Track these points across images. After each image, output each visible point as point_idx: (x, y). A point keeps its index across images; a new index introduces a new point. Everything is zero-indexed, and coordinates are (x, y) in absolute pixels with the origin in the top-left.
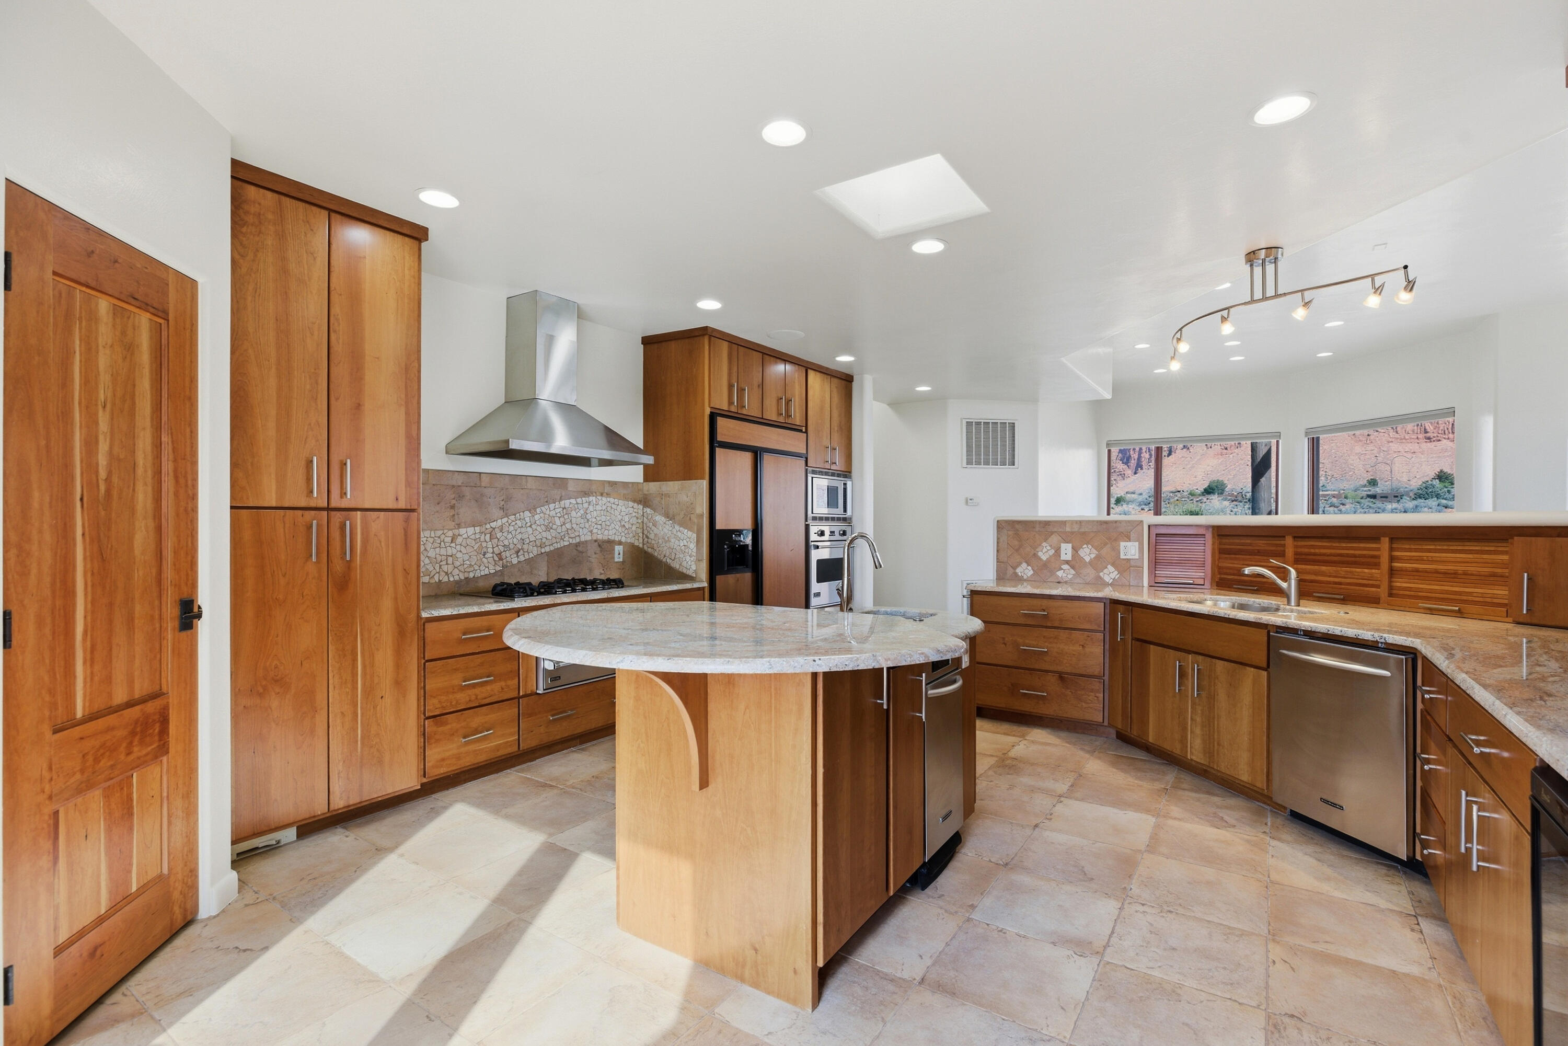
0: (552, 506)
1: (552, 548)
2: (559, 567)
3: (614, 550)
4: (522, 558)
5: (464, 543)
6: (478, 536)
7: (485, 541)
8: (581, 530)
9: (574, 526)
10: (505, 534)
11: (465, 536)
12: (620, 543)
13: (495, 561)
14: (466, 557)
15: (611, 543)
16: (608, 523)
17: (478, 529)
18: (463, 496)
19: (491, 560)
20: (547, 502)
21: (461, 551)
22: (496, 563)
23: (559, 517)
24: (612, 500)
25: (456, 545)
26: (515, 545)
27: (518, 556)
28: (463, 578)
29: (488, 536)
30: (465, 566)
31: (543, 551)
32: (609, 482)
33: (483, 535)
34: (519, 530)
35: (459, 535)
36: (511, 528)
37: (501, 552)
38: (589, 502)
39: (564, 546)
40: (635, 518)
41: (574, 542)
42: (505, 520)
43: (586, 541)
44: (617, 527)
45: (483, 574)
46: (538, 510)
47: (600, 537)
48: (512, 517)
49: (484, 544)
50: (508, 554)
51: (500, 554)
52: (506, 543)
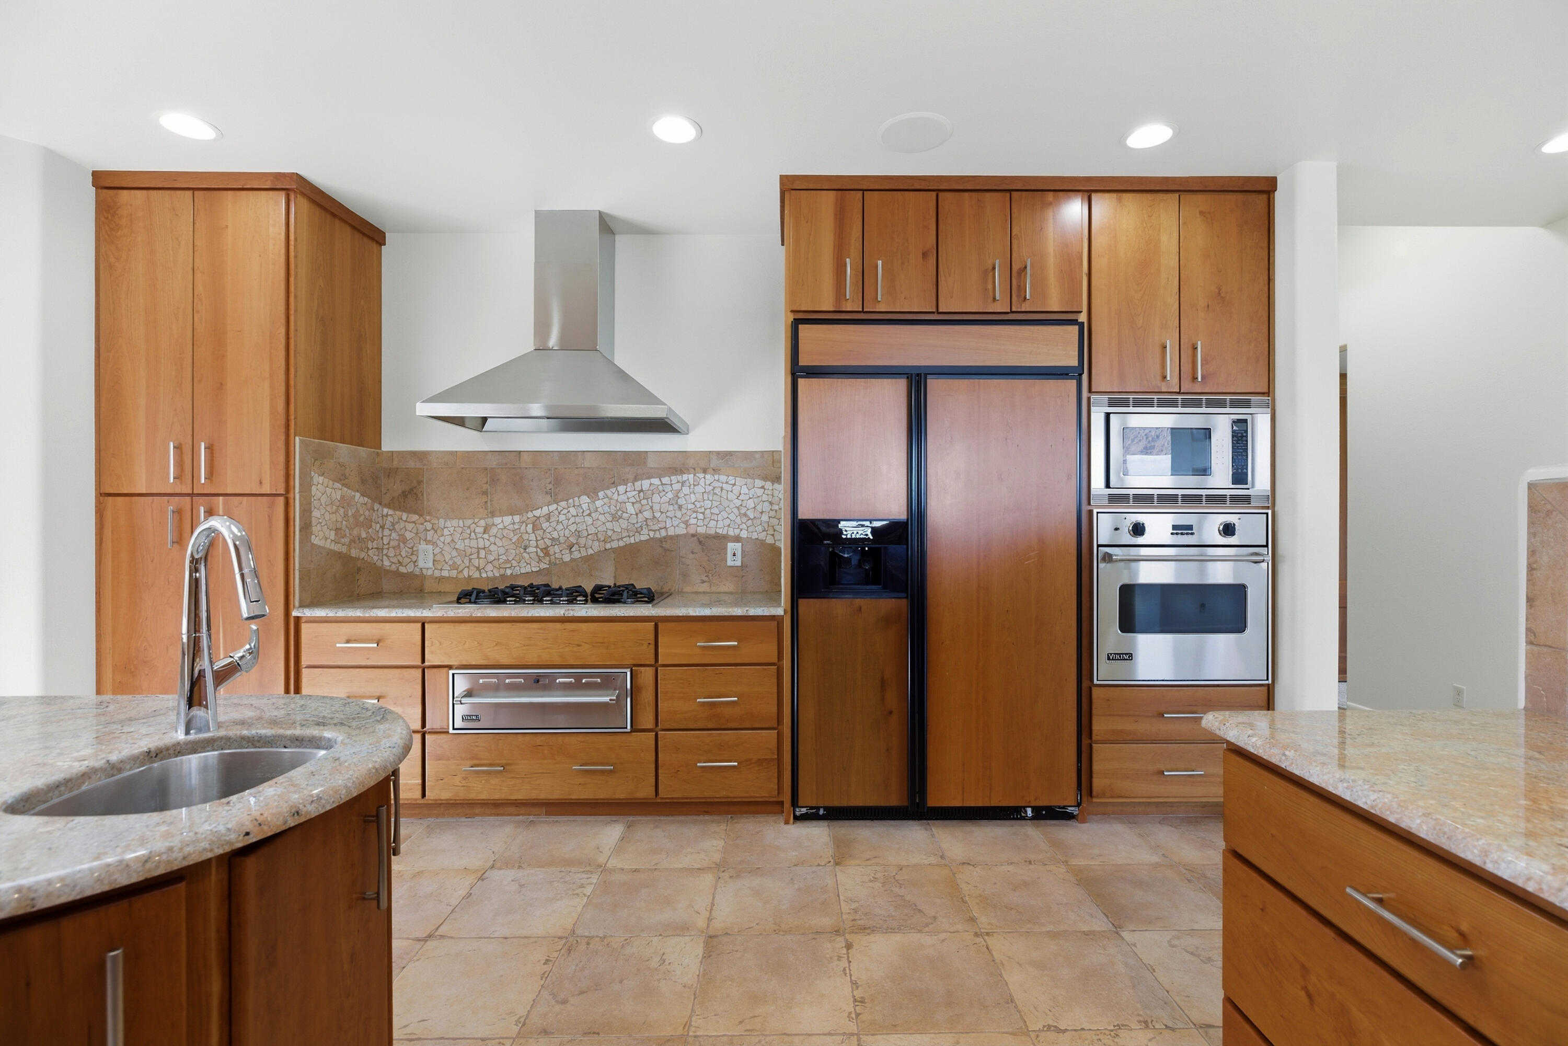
0: (621, 489)
1: (621, 544)
2: (632, 569)
3: (726, 548)
4: (576, 555)
5: (499, 535)
6: (516, 527)
7: (527, 533)
8: (668, 521)
9: (658, 515)
10: (554, 524)
11: (501, 526)
12: (737, 539)
13: (539, 556)
14: (502, 551)
15: (721, 540)
16: (716, 511)
17: (517, 518)
18: (498, 480)
19: (533, 555)
20: (614, 483)
21: (495, 544)
22: (540, 560)
23: (633, 503)
24: (723, 478)
25: (489, 536)
26: (568, 538)
27: (571, 553)
28: (497, 575)
29: (530, 526)
30: (501, 561)
31: (608, 546)
32: (718, 453)
33: (524, 525)
34: (572, 520)
35: (493, 525)
36: (562, 518)
37: (548, 547)
38: (683, 483)
39: (641, 541)
40: (767, 504)
41: (657, 535)
42: (553, 507)
43: (678, 536)
44: (732, 517)
45: (523, 571)
46: (601, 494)
47: (701, 530)
48: (563, 504)
49: (525, 537)
50: (557, 549)
51: (545, 549)
52: (555, 535)
